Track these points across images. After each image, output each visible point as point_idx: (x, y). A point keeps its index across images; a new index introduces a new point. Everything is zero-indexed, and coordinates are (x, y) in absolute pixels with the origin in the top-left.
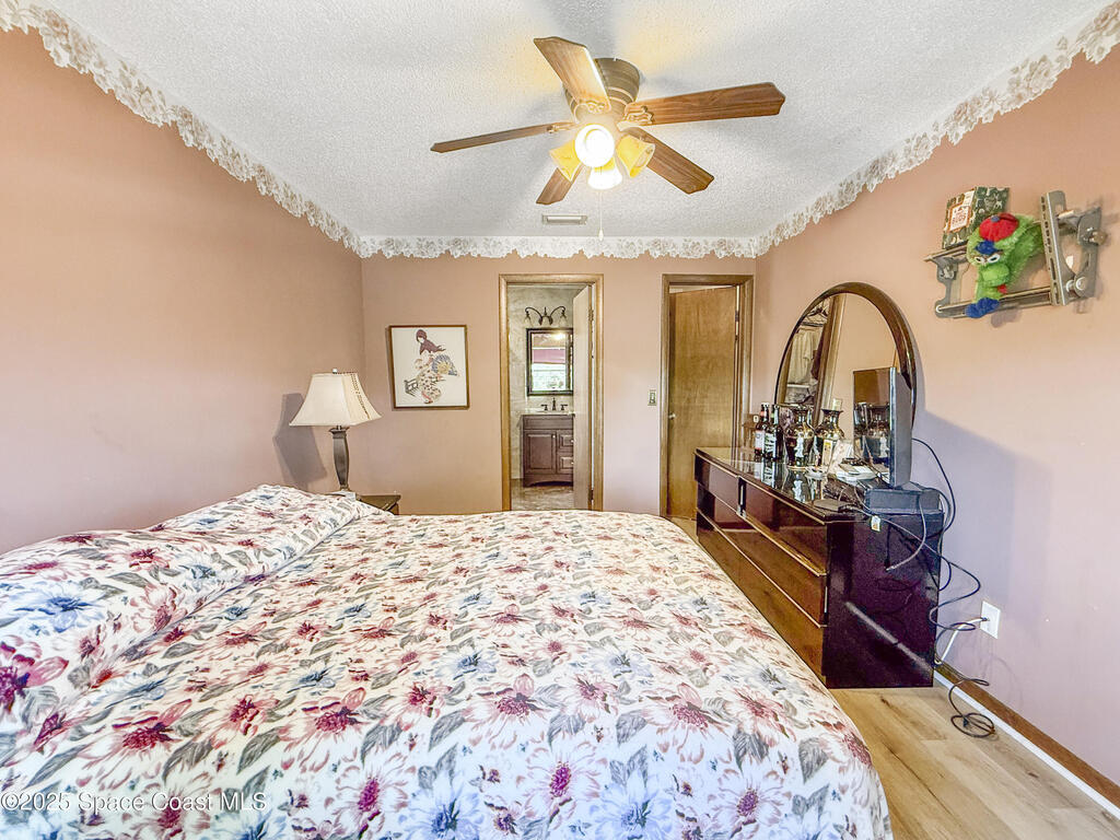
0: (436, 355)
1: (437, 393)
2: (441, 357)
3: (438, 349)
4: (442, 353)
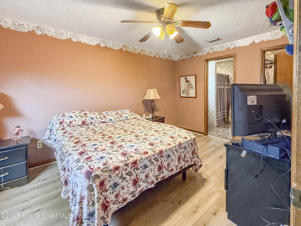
4: (190, 83)
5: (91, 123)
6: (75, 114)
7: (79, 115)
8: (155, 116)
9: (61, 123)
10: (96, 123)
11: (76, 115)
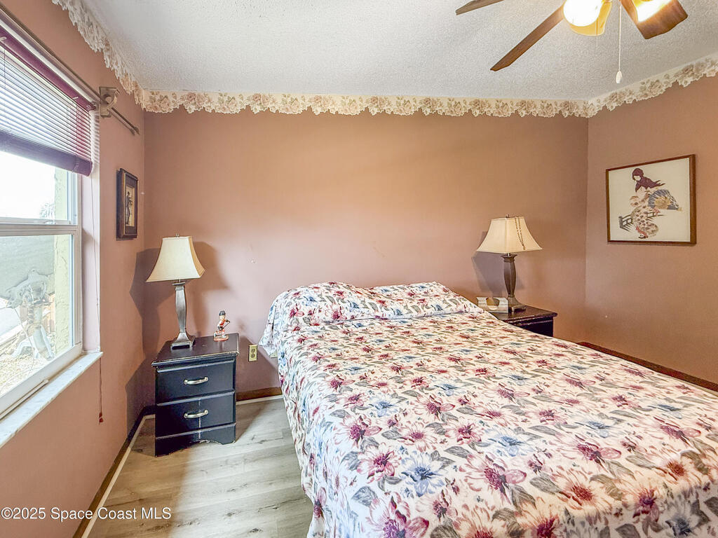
0: (652, 190)
1: (653, 228)
2: (659, 192)
3: (656, 184)
4: (659, 188)
5: (353, 318)
6: (319, 294)
7: (327, 295)
8: (518, 306)
9: (293, 314)
10: (362, 318)
11: (321, 295)
